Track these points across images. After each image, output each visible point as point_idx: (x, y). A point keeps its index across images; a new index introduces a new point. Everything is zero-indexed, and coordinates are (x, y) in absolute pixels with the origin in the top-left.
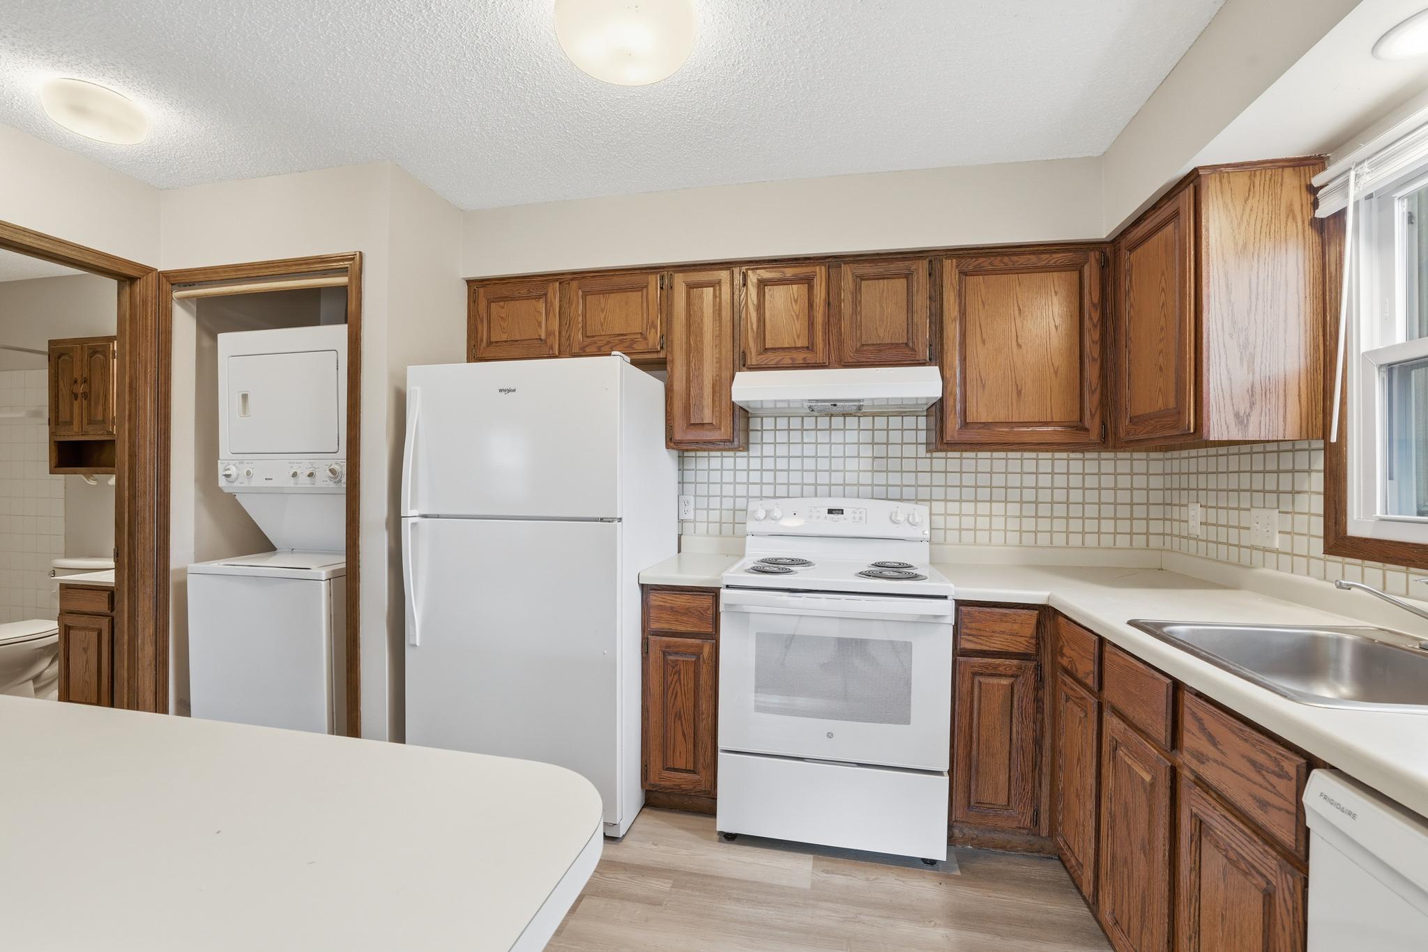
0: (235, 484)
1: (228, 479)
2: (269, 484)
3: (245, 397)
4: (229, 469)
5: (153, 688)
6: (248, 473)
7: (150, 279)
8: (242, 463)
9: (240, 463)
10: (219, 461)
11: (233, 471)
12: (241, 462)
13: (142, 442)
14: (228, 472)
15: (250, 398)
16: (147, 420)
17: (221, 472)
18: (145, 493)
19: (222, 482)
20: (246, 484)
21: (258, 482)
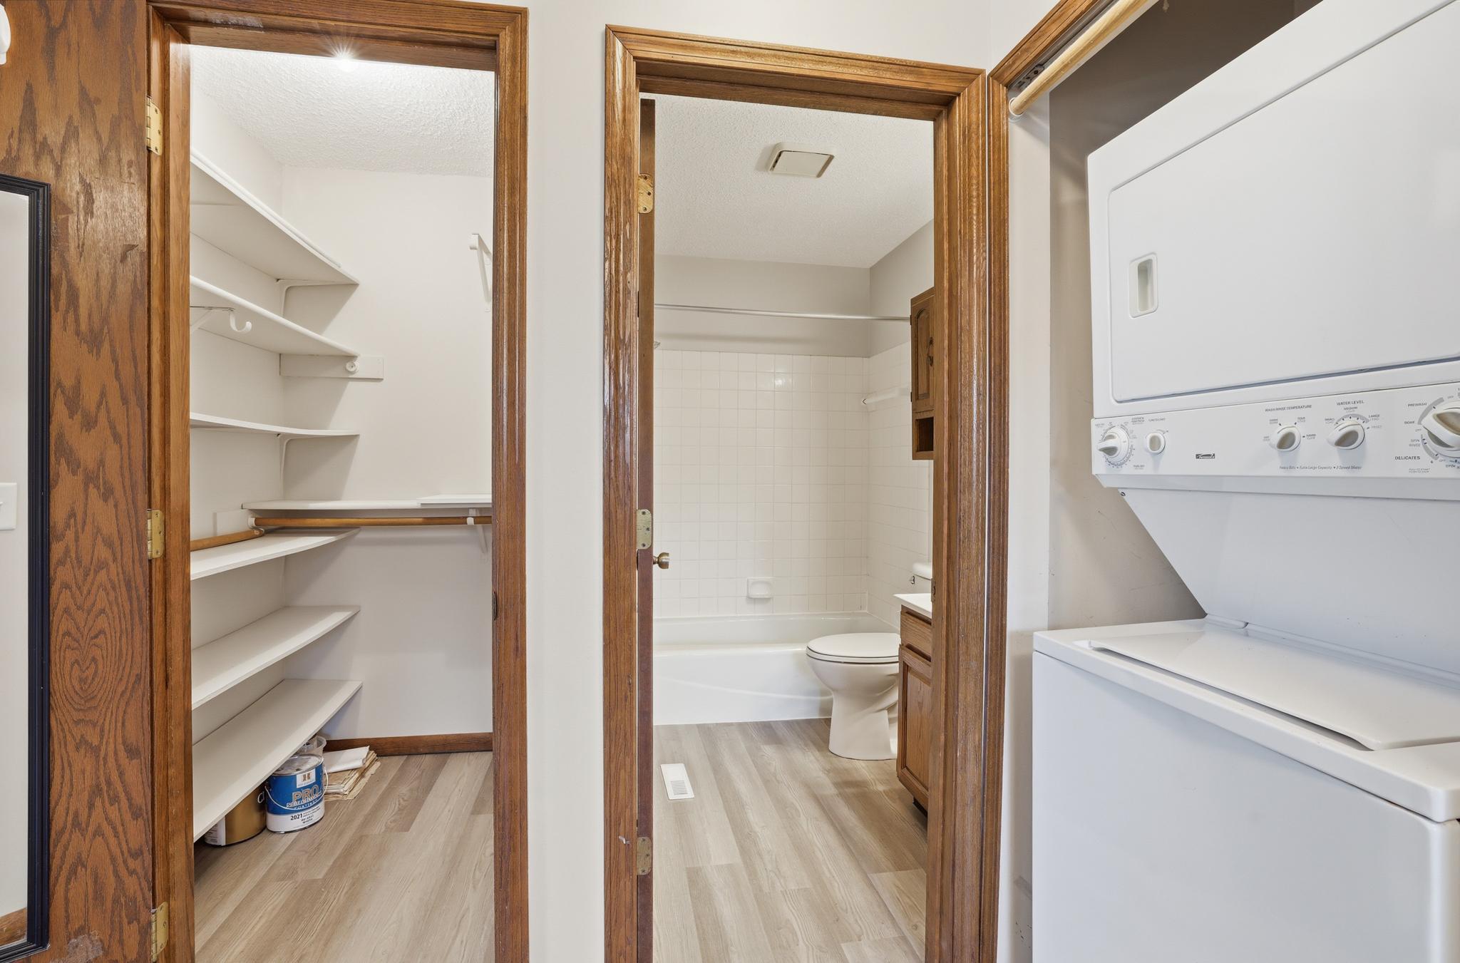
0: (1127, 469)
1: (1110, 458)
2: (1206, 467)
3: (1144, 270)
4: (1111, 437)
5: (977, 842)
6: (1154, 442)
7: (974, 93)
8: (1140, 420)
9: (1134, 421)
10: (1093, 422)
11: (1120, 440)
12: (1138, 420)
13: (965, 393)
14: (1110, 443)
15: (1158, 272)
16: (972, 351)
17: (1097, 443)
18: (970, 485)
19: (1099, 465)
20: (1148, 470)
21: (1177, 463)
